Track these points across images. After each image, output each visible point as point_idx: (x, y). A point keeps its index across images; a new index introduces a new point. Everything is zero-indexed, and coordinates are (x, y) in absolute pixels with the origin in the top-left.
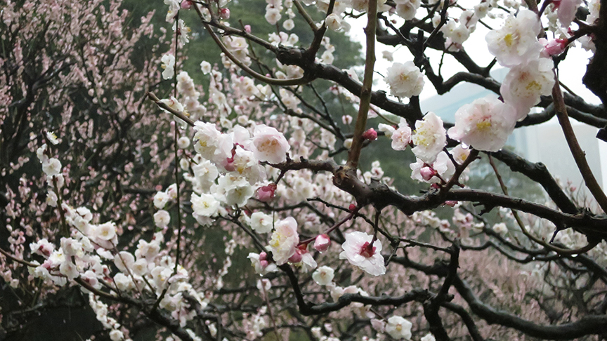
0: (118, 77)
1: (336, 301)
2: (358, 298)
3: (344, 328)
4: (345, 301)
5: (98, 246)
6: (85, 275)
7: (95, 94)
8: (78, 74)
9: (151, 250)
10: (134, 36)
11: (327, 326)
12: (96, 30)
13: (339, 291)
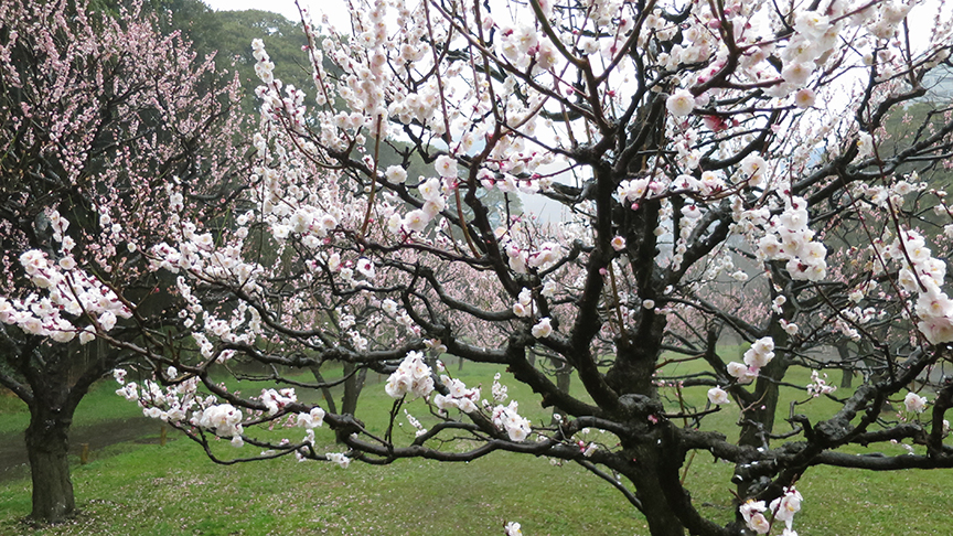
0: (183, 102)
1: (353, 289)
2: (366, 288)
3: (358, 313)
4: (358, 289)
5: (200, 248)
6: (193, 267)
7: (168, 120)
8: (151, 99)
9: (235, 252)
10: (199, 70)
11: (346, 308)
12: (167, 64)
13: (356, 283)
